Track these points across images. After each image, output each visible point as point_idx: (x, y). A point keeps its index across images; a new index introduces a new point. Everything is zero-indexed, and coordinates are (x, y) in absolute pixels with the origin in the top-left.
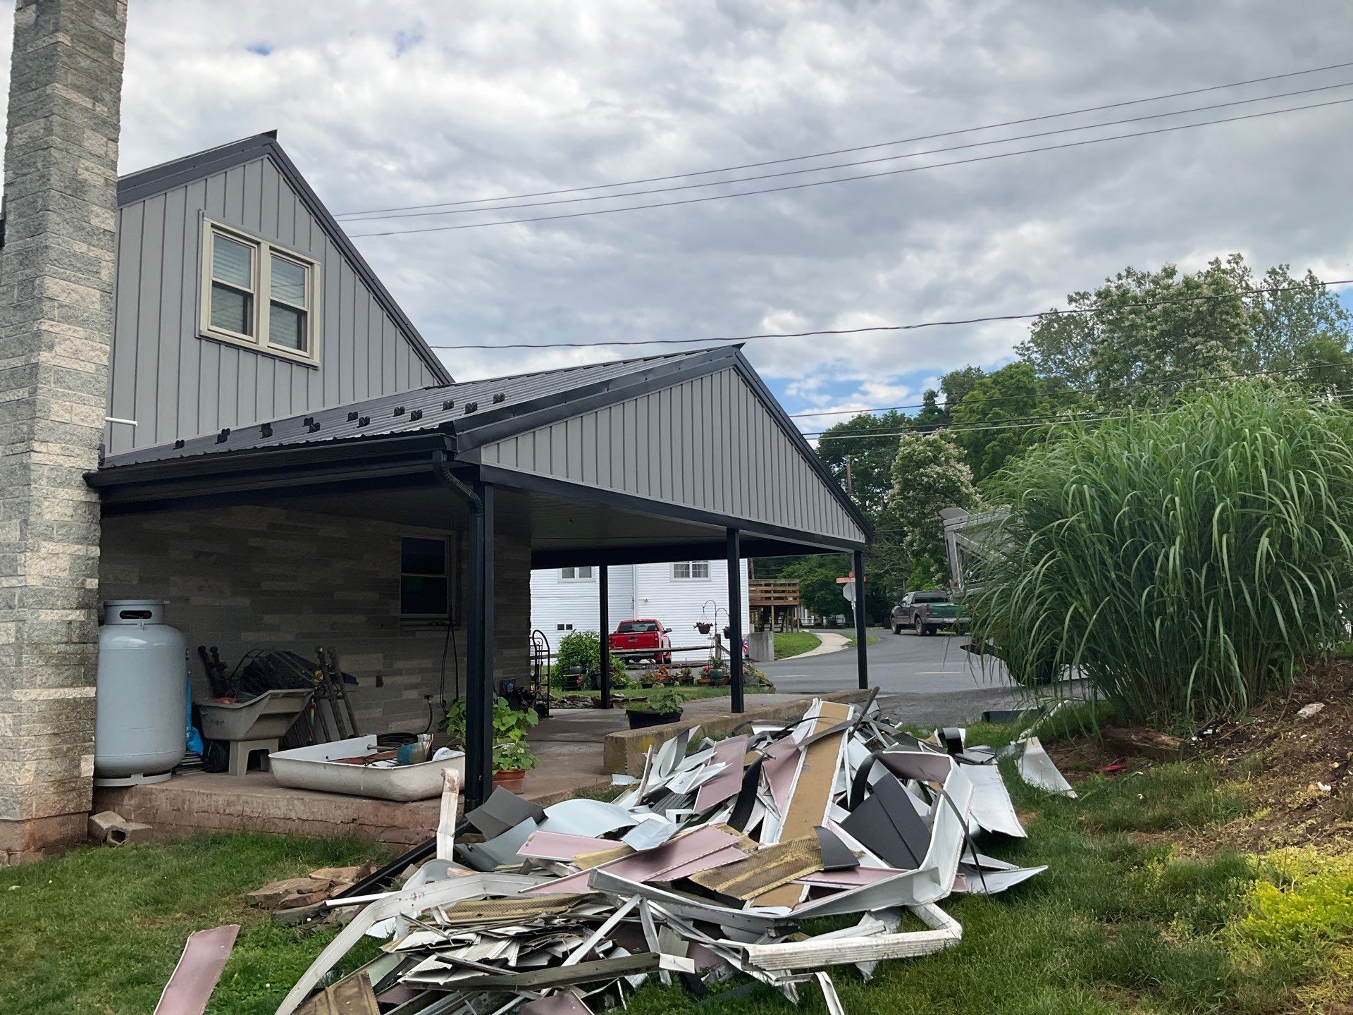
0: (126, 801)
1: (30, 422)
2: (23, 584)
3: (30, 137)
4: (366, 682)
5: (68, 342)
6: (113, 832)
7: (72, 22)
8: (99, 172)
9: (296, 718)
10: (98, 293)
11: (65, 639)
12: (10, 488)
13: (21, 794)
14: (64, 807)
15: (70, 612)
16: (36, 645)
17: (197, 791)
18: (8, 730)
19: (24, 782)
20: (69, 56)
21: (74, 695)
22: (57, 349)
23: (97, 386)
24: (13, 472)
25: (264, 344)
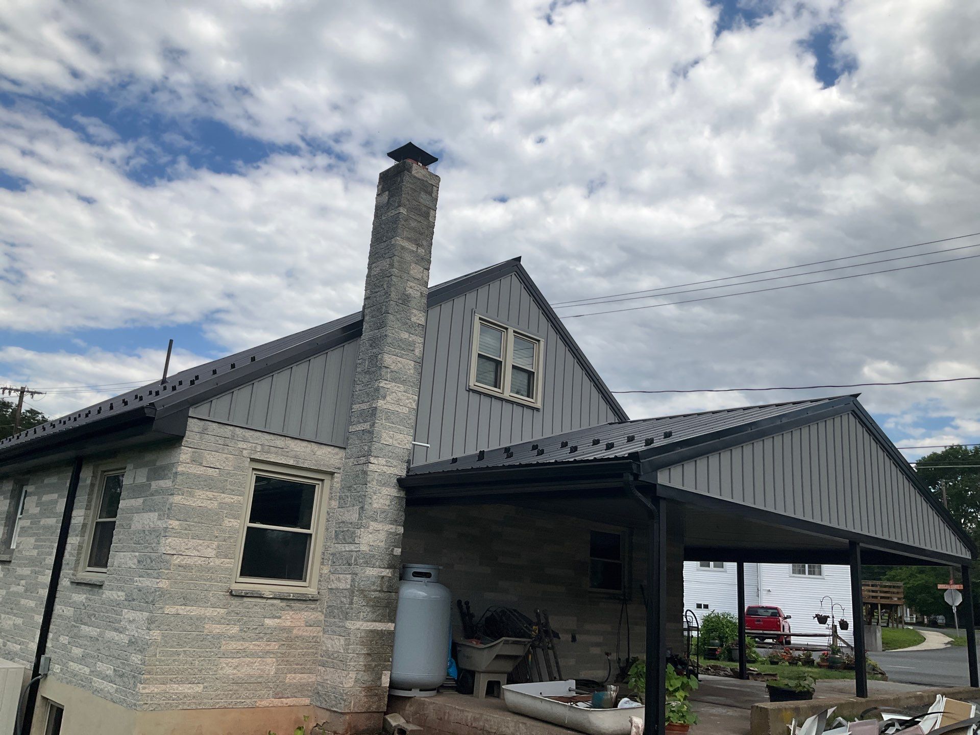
0: (407, 708)
1: (369, 444)
2: (358, 550)
3: (381, 270)
4: (565, 637)
5: (394, 394)
6: (398, 729)
7: (408, 200)
8: (418, 289)
9: (519, 660)
10: (413, 363)
11: (379, 589)
12: (355, 486)
13: (346, 694)
14: (370, 706)
15: (383, 570)
16: (362, 591)
17: (454, 706)
18: (341, 648)
19: (348, 686)
20: (405, 221)
21: (381, 628)
22: (388, 398)
23: (409, 422)
24: (357, 476)
25: (507, 394)
